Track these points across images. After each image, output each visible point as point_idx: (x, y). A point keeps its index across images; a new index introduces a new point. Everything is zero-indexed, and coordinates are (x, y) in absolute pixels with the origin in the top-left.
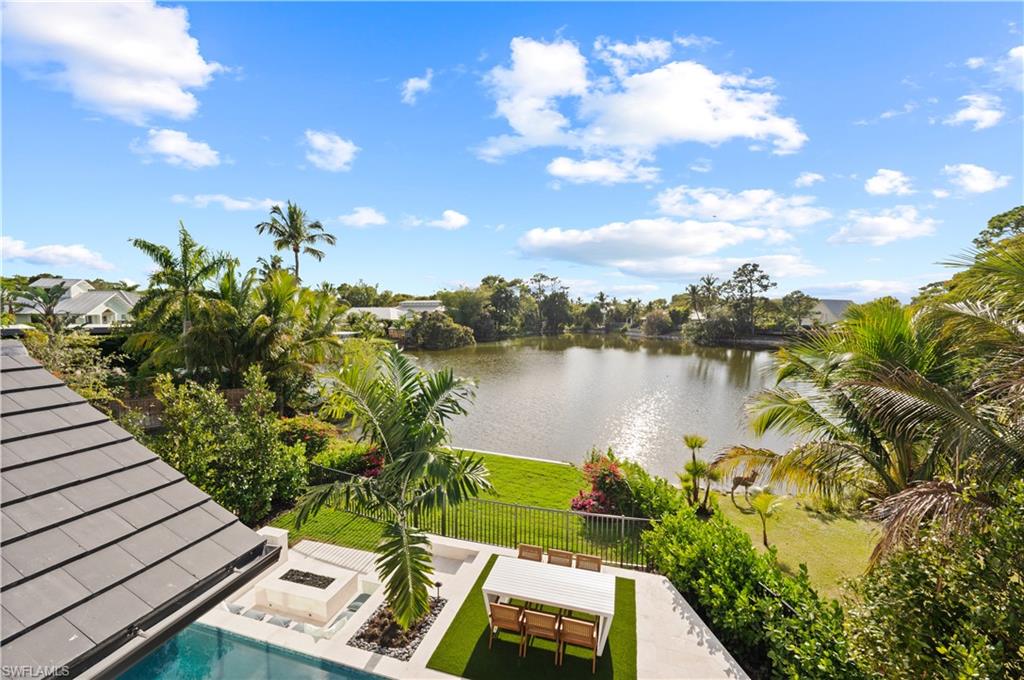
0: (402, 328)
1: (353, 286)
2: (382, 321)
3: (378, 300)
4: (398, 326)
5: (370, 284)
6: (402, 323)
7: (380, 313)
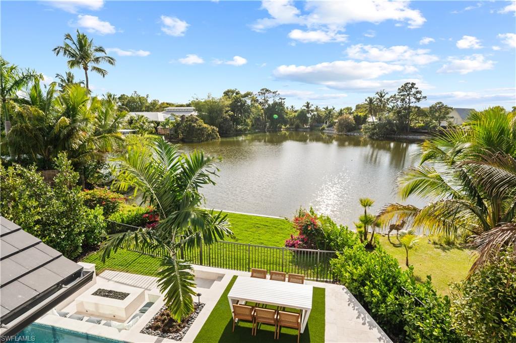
0: (167, 127)
1: (130, 96)
2: (152, 122)
3: (148, 107)
4: (164, 126)
5: (143, 94)
6: (167, 124)
7: (150, 116)
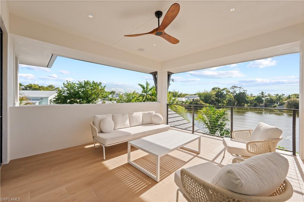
0: (187, 103)
1: (172, 92)
2: (181, 101)
3: (178, 96)
4: (185, 103)
5: (177, 91)
6: (187, 102)
